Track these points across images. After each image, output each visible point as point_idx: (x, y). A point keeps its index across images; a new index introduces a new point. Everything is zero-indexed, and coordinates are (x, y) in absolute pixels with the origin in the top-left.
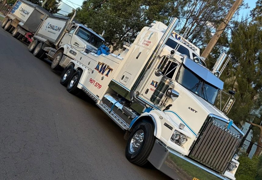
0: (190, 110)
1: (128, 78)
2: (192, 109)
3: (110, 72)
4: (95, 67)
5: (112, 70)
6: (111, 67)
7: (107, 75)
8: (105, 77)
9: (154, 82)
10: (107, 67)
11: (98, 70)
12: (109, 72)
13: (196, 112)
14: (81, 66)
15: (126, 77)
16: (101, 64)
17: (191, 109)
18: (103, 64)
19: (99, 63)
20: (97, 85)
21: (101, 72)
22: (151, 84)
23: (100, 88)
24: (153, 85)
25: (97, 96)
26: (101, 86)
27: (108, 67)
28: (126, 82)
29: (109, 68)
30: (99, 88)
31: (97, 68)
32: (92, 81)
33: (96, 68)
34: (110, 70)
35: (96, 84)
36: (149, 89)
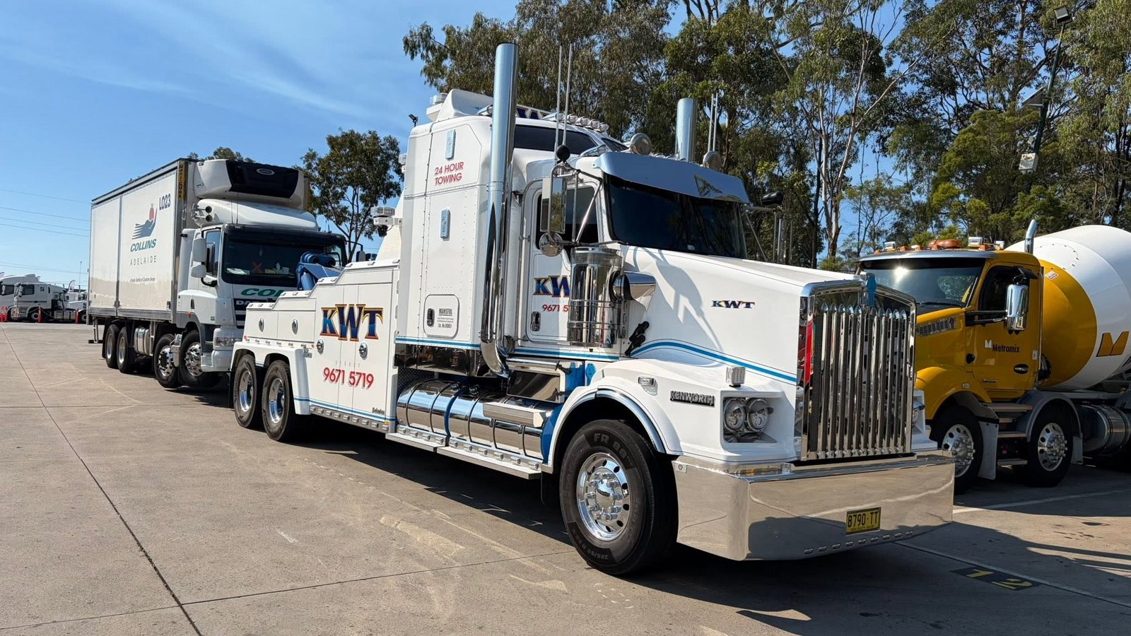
0: (724, 309)
1: (451, 310)
2: (726, 302)
3: (378, 319)
4: (321, 329)
5: (380, 312)
6: (369, 305)
7: (372, 334)
8: (369, 343)
9: (542, 281)
10: (356, 311)
11: (333, 332)
12: (372, 322)
13: (748, 305)
14: (275, 348)
15: (442, 312)
16: (333, 312)
17: (723, 304)
18: (341, 309)
19: (325, 312)
20: (357, 377)
21: (349, 335)
22: (537, 293)
23: (371, 383)
24: (546, 292)
25: (375, 411)
26: (370, 375)
27: (360, 309)
28: (448, 326)
29: (366, 312)
30: (367, 385)
31: (328, 329)
32: (332, 374)
33: (324, 332)
34: (374, 314)
35: (351, 377)
36: (540, 310)
